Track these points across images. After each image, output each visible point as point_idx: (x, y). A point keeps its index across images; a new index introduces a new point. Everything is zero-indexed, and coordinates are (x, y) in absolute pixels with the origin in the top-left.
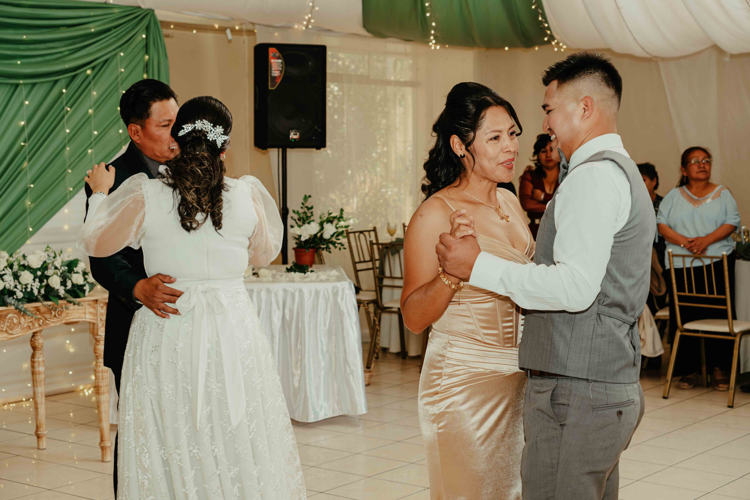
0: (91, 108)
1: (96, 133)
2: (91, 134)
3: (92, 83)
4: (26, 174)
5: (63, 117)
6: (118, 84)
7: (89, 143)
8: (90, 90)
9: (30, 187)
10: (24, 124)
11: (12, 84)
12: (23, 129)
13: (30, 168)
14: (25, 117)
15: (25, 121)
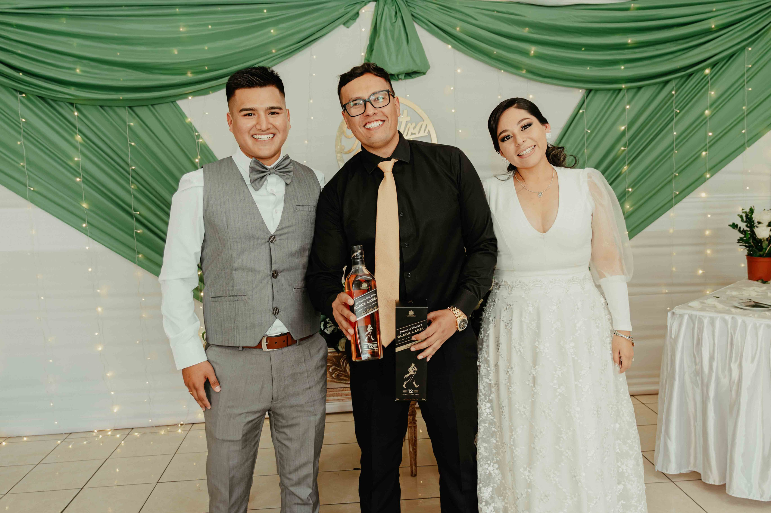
0: (707, 109)
1: (710, 134)
2: (706, 134)
3: (710, 83)
4: (625, 178)
5: (672, 120)
6: (744, 81)
7: (703, 145)
8: (707, 90)
9: (629, 191)
10: (625, 128)
11: (614, 90)
12: (623, 134)
13: (630, 172)
14: (627, 122)
15: (626, 126)
